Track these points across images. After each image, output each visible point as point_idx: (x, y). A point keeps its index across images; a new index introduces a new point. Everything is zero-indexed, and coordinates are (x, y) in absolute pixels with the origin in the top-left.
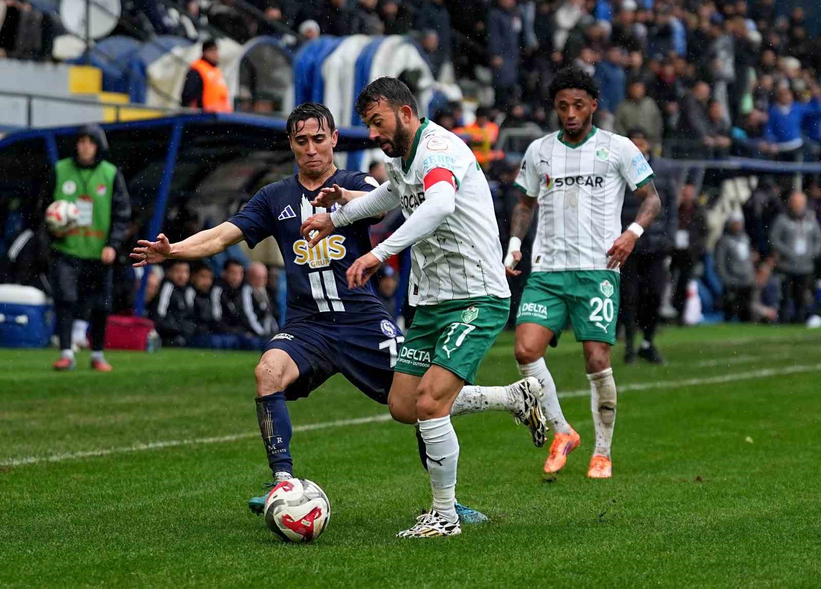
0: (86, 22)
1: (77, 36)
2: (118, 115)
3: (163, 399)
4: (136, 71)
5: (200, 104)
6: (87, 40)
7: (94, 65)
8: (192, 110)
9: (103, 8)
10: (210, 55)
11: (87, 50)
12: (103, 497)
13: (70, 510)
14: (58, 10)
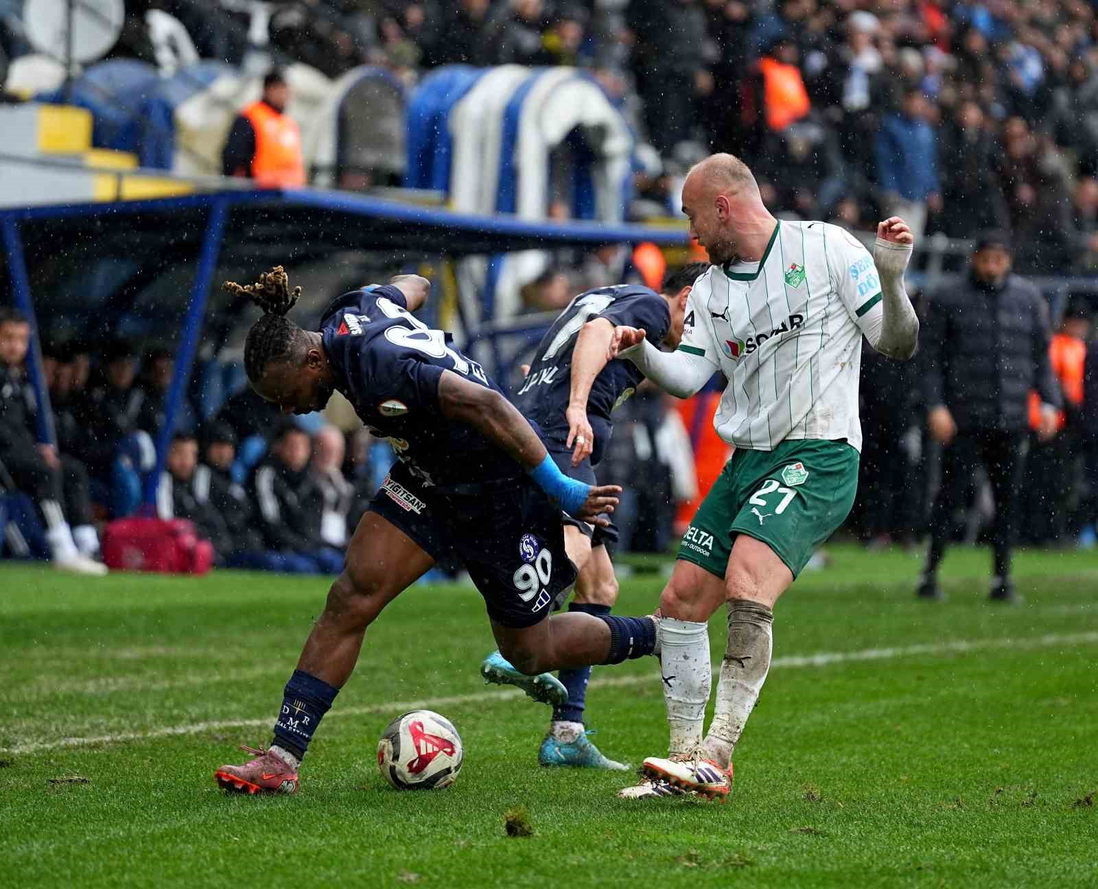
0: (68, 36)
1: (51, 57)
2: (119, 188)
3: (196, 652)
4: (157, 116)
5: (249, 174)
6: (68, 64)
7: (82, 104)
8: (238, 183)
9: (94, 13)
10: (276, 94)
11: (68, 80)
12: (105, 813)
13: (51, 836)
14: (20, 14)
